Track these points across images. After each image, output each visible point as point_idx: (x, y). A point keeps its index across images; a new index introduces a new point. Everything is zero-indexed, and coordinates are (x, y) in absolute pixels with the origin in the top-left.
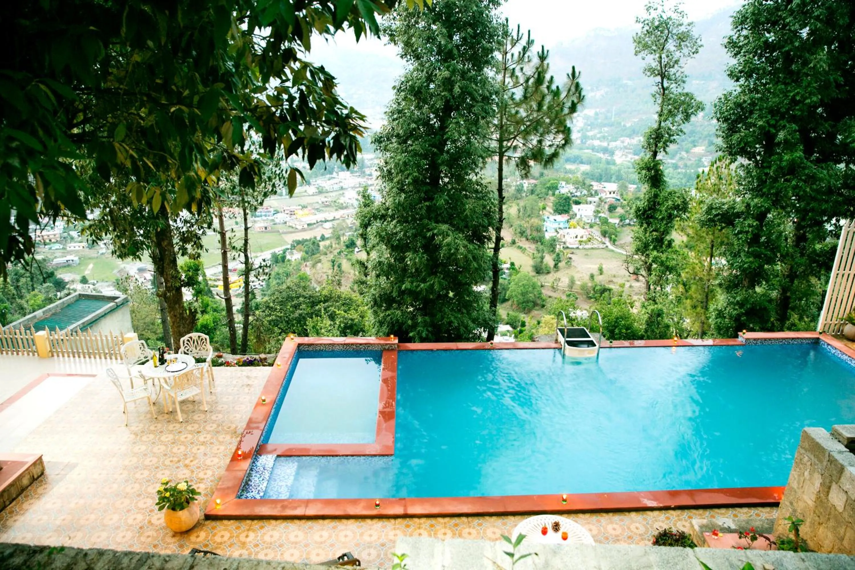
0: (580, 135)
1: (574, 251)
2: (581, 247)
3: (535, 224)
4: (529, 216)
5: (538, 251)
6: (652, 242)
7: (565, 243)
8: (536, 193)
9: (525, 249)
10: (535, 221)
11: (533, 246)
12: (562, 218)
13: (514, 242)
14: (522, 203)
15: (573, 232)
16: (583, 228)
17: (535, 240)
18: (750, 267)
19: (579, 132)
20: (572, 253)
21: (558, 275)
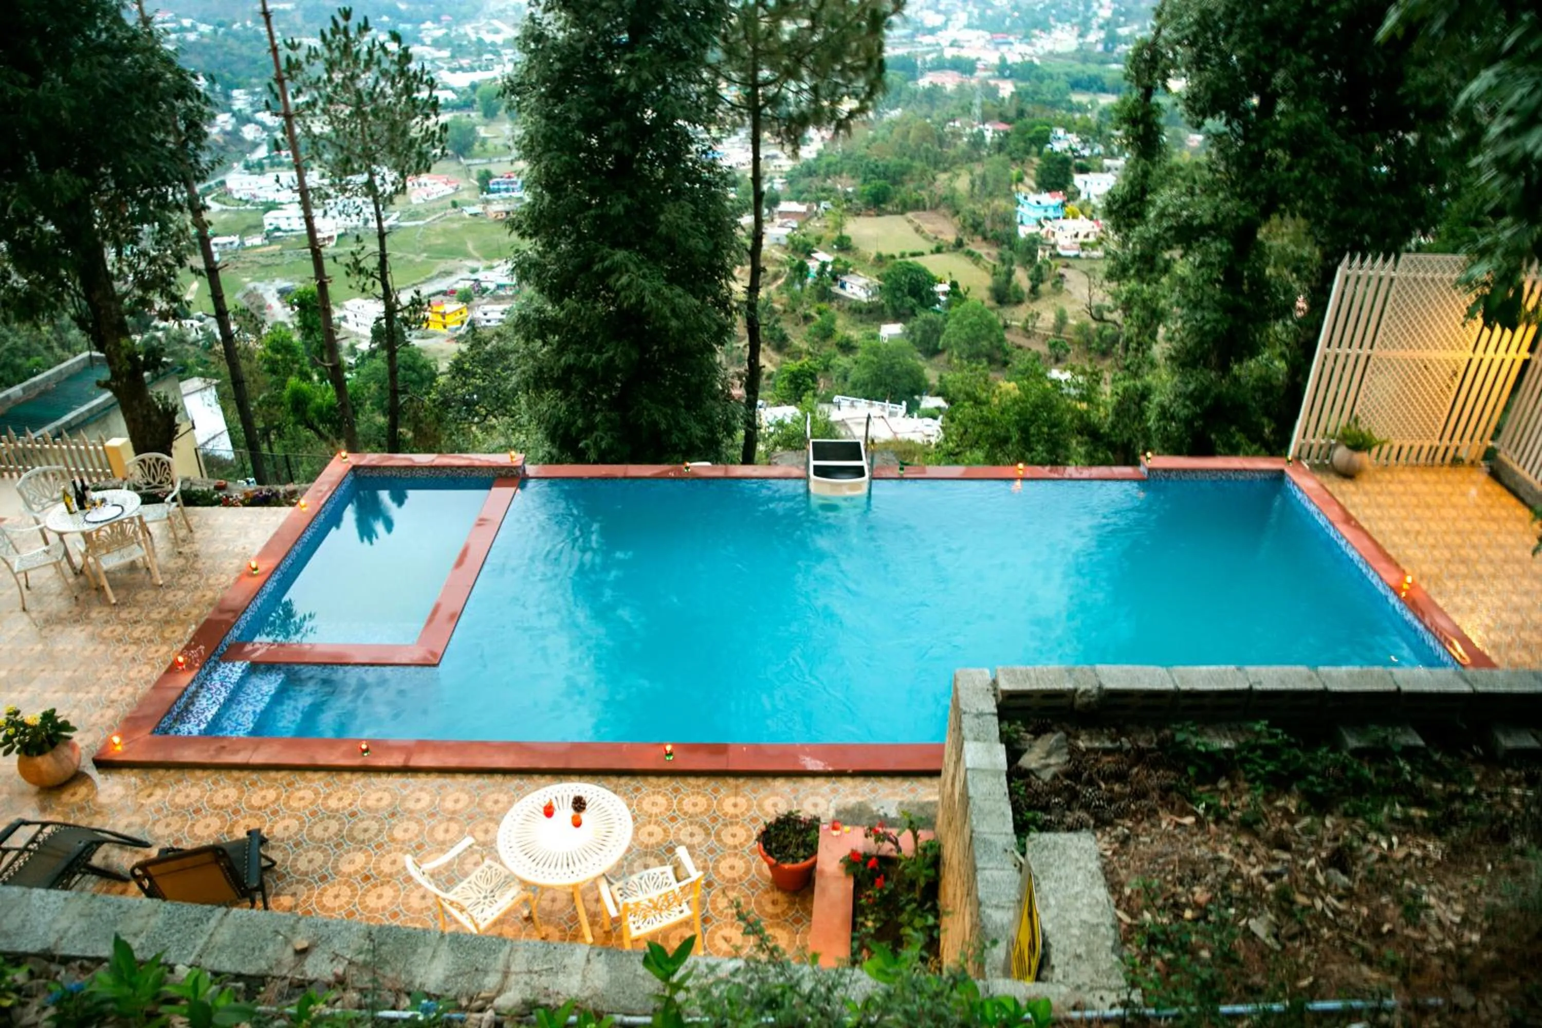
0: (1102, 35)
1: (1071, 262)
2: (1083, 255)
3: (1001, 210)
4: (990, 194)
5: (1003, 260)
6: (1133, 263)
7: (1054, 246)
8: (1008, 149)
9: (980, 256)
10: (1000, 203)
11: (994, 252)
12: (1050, 200)
13: (959, 244)
14: (979, 170)
15: (1071, 225)
16: (1091, 218)
17: (996, 240)
18: (1214, 328)
19: (1101, 27)
20: (1067, 266)
21: (1036, 307)
